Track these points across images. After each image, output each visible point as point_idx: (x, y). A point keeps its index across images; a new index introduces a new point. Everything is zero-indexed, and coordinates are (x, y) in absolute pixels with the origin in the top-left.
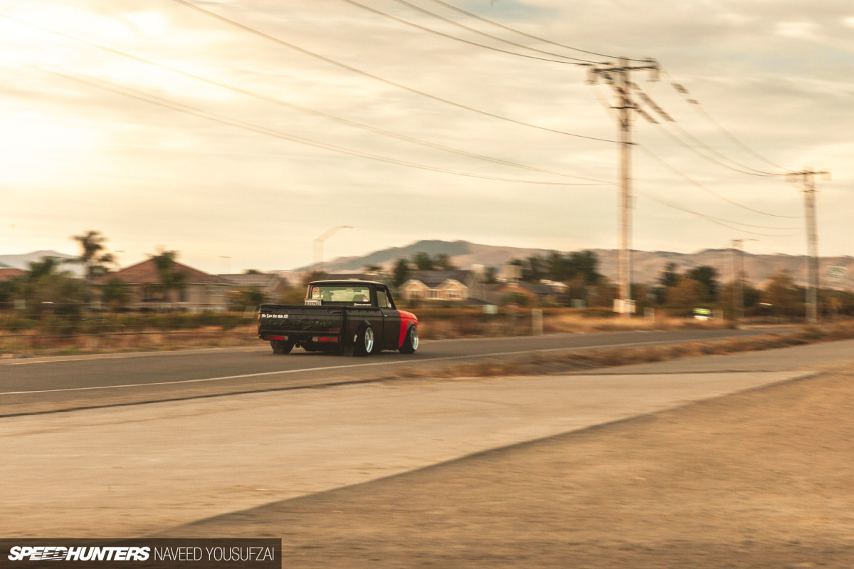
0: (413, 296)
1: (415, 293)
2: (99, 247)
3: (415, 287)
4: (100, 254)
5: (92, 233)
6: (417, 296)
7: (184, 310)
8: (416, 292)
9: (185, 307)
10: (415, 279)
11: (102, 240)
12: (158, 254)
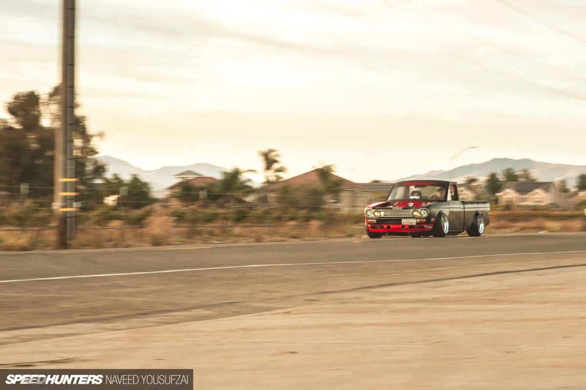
0: (508, 202)
1: (509, 200)
2: (276, 161)
3: (508, 195)
4: (276, 166)
5: (271, 151)
6: (511, 202)
7: (338, 209)
8: (511, 198)
9: (339, 207)
10: (509, 188)
11: (277, 156)
12: (320, 167)
